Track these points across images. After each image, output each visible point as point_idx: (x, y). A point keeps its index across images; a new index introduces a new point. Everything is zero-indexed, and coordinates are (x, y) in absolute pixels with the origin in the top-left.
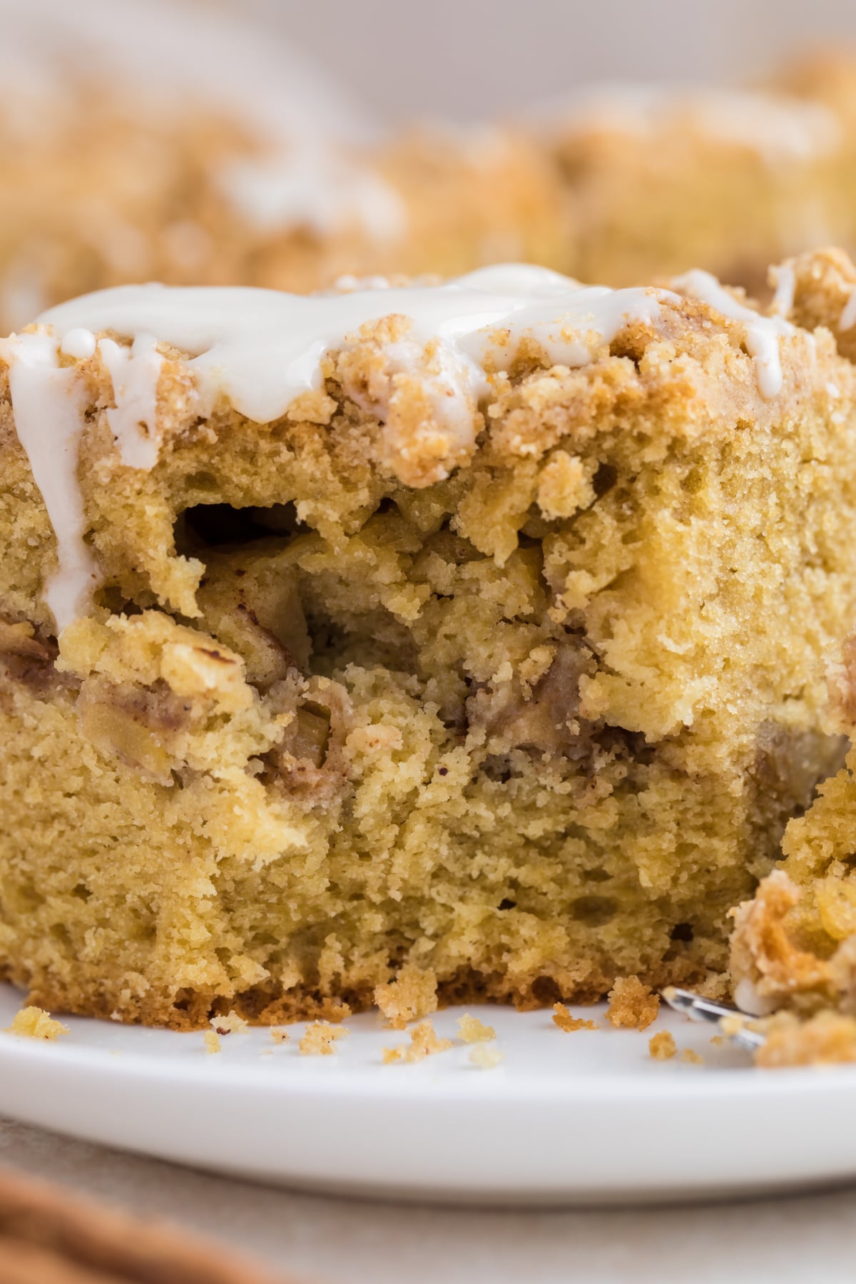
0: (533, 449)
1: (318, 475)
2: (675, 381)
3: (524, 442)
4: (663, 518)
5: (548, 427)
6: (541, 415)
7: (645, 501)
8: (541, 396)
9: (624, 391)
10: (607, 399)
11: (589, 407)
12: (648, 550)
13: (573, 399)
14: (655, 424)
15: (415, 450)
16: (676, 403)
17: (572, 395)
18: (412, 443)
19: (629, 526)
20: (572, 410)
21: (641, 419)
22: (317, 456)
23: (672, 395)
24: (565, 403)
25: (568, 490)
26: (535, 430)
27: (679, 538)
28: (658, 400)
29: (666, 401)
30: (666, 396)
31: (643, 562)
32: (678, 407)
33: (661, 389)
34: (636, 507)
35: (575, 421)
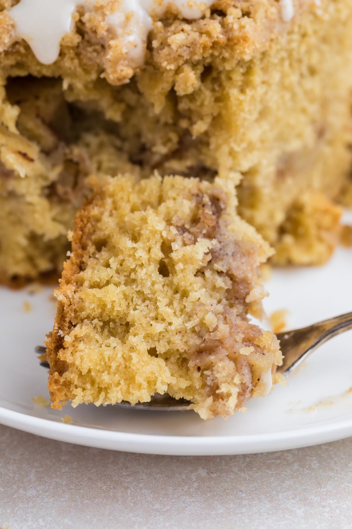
0: (172, 67)
1: (73, 68)
2: (240, 34)
3: (168, 64)
4: (234, 93)
5: (180, 56)
6: (177, 51)
7: (225, 83)
8: (177, 43)
9: (216, 40)
10: (208, 45)
11: (199, 48)
12: (226, 107)
13: (192, 43)
14: (231, 54)
15: (116, 76)
16: (240, 46)
17: (192, 41)
18: (115, 71)
19: (218, 95)
20: (191, 49)
21: (224, 51)
22: (72, 59)
23: (239, 41)
24: (188, 45)
25: (189, 84)
26: (174, 58)
27: (241, 103)
28: (231, 43)
29: (236, 44)
30: (236, 41)
31: (224, 112)
32: (241, 48)
33: (233, 38)
34: (221, 85)
35: (193, 53)
